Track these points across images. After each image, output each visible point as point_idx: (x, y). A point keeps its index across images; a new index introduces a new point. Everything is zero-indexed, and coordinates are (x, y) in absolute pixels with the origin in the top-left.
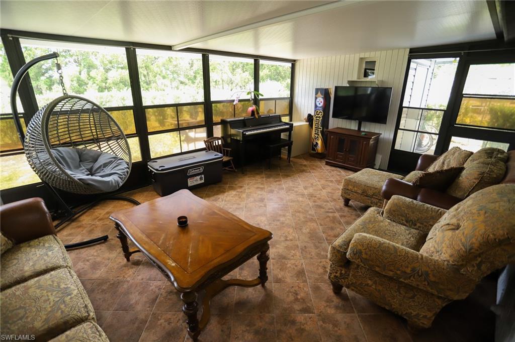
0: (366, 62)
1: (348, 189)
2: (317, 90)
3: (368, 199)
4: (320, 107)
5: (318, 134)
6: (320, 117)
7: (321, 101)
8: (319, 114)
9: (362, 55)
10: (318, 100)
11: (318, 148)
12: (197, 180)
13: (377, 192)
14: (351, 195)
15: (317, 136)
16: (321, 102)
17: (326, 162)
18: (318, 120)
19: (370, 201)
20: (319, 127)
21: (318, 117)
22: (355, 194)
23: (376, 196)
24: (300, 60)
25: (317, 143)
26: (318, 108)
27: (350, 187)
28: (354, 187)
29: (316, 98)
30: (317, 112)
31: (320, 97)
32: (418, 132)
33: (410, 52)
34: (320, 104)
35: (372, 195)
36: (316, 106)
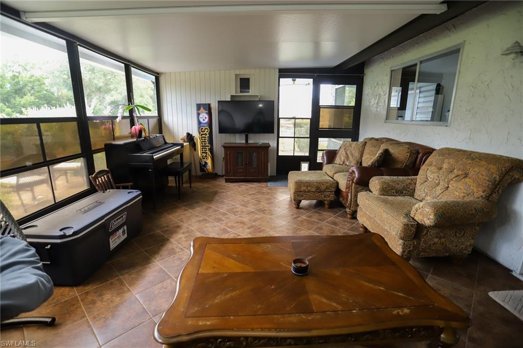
0: (241, 79)
1: (301, 191)
2: (199, 106)
3: (321, 194)
4: (205, 123)
5: (206, 153)
6: (206, 134)
7: (204, 117)
8: (204, 131)
9: (238, 72)
10: (201, 116)
11: (208, 167)
12: (119, 237)
13: (329, 185)
14: (304, 196)
15: (204, 155)
16: (206, 118)
17: (226, 179)
18: (204, 137)
19: (323, 196)
20: (207, 145)
21: (204, 134)
22: (308, 193)
23: (329, 189)
24: (165, 73)
25: (206, 163)
26: (202, 125)
27: (303, 188)
28: (307, 187)
29: (198, 114)
30: (202, 129)
31: (202, 113)
32: (294, 137)
33: (279, 72)
34: (204, 120)
35: (325, 189)
36: (199, 123)
